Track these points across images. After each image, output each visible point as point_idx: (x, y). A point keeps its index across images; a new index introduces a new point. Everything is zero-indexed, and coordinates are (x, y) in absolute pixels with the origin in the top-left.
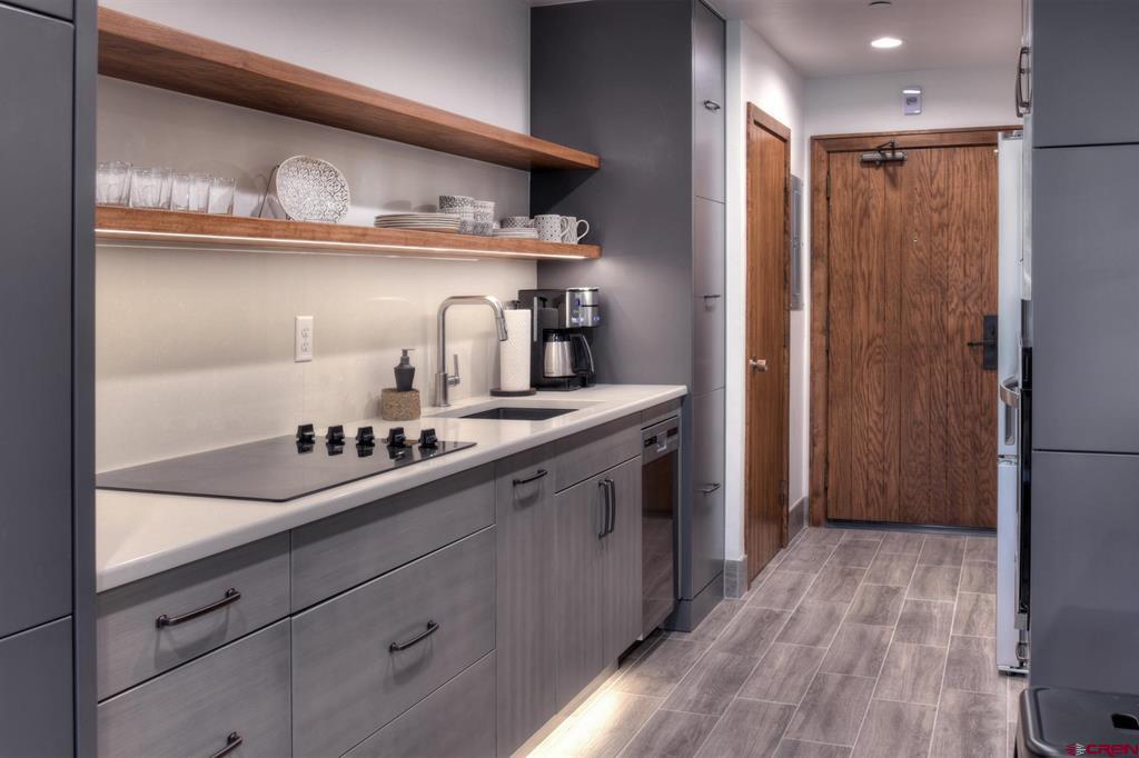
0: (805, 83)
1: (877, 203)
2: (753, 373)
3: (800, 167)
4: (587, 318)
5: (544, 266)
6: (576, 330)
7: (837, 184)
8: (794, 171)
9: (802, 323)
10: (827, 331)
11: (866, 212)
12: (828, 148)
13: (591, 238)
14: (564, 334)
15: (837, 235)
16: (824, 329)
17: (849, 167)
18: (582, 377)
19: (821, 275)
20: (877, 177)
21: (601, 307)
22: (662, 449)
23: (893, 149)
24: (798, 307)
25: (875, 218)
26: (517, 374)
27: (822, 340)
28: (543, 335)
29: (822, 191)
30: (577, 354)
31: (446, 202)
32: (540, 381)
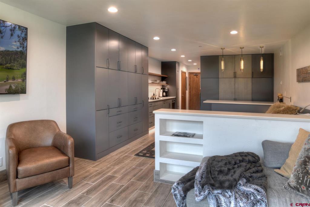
0: (188, 67)
1: (195, 80)
2: (182, 96)
3: (187, 75)
4: (167, 91)
5: (162, 86)
6: (166, 91)
7: (191, 77)
8: (186, 76)
9: (187, 92)
10: (190, 93)
11: (194, 80)
12: (190, 74)
13: (167, 83)
14: (165, 92)
15: (191, 83)
16: (190, 92)
17: (192, 76)
18: (166, 96)
19: (190, 87)
20: (195, 77)
21: (168, 89)
22: (174, 102)
23: (197, 74)
24: (187, 90)
25: (195, 81)
26: (161, 95)
27: (190, 94)
28: (163, 92)
29: (190, 78)
30: (166, 94)
31: (156, 81)
32: (163, 96)
